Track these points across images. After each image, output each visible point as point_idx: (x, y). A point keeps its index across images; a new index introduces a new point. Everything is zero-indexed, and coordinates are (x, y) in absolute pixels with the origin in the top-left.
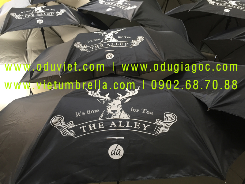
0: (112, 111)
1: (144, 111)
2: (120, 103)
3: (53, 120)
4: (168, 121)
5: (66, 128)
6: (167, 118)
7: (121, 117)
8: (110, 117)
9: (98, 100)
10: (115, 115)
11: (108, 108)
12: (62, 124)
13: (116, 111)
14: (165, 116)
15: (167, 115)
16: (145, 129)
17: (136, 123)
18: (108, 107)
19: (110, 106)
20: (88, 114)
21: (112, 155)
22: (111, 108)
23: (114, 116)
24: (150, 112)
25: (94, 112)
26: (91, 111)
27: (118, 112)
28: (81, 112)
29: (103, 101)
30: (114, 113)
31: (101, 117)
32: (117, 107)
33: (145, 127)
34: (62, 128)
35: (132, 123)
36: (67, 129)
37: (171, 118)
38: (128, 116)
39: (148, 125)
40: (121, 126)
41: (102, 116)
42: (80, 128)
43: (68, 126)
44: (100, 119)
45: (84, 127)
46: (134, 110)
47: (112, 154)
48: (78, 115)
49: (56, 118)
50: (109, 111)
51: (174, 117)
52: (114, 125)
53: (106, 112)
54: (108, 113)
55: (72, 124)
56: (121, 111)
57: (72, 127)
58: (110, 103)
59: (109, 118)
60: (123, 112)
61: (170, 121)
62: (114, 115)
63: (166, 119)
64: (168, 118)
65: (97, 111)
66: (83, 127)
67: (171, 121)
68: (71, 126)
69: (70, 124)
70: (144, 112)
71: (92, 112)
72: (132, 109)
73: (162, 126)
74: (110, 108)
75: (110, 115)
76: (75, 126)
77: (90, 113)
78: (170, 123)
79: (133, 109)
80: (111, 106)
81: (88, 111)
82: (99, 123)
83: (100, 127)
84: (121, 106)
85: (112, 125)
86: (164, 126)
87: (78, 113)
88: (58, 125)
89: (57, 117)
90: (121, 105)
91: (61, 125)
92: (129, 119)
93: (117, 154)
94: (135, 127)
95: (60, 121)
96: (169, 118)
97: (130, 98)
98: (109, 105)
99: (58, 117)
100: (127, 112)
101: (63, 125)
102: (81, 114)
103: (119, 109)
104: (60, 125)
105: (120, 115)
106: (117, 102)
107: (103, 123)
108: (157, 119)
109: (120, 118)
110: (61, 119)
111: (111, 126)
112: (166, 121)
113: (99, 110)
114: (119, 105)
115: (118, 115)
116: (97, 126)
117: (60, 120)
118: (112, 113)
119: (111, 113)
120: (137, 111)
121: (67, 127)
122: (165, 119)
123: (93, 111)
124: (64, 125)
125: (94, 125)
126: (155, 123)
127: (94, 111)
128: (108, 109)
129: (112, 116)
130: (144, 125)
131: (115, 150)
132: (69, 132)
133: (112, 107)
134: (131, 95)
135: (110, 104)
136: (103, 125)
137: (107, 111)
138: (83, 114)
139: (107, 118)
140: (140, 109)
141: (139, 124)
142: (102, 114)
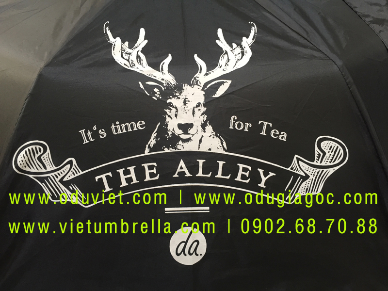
0: (180, 126)
1: (265, 127)
2: (202, 100)
3: (19, 159)
4: (323, 164)
5: (57, 180)
6: (322, 154)
7: (204, 148)
8: (174, 147)
9: (141, 86)
10: (188, 140)
11: (169, 116)
12: (45, 168)
13: (191, 126)
14: (317, 148)
15: (323, 144)
16: (262, 185)
17: (241, 166)
18: (167, 111)
19: (174, 110)
20: (115, 134)
21: (178, 255)
22: (176, 116)
23: (185, 144)
24: (280, 134)
25: (130, 130)
26: (123, 125)
27: (196, 132)
28: (95, 128)
29: (156, 90)
30: (186, 133)
31: (149, 147)
32: (194, 112)
33: (264, 179)
34: (46, 178)
35: (231, 167)
36: (61, 181)
37: (333, 154)
38: (222, 144)
39: (271, 174)
40: (203, 174)
41: (152, 142)
42: (97, 178)
43: (64, 174)
44: (147, 152)
45: (107, 177)
46: (239, 126)
47: (179, 252)
48: (87, 137)
49: (27, 149)
50: (172, 125)
51: (342, 151)
52: (184, 173)
53: (163, 130)
54: (170, 133)
55: (74, 167)
56: (204, 126)
57: (73, 177)
58: (174, 96)
59: (172, 150)
60: (209, 128)
61: (329, 164)
62: (184, 141)
63: (319, 155)
64: (324, 153)
65: (138, 126)
66: (103, 176)
67: (332, 164)
68: (70, 173)
69: (69, 166)
70: (263, 133)
71: (126, 127)
72: (232, 121)
73: (307, 177)
74: (173, 116)
75: (175, 139)
76: (82, 173)
77: (120, 132)
78: (329, 170)
79: (236, 121)
80: (176, 108)
81: (115, 125)
82: (146, 166)
83: (148, 178)
84: (203, 109)
85: (179, 170)
86: (311, 177)
87: (86, 132)
88: (36, 171)
89: (30, 148)
90: (205, 105)
91: (44, 170)
92: (224, 153)
93: (190, 254)
94: (239, 179)
95: (39, 159)
96: (327, 155)
97: (230, 82)
98: (172, 106)
99: (34, 147)
100: (221, 130)
101: (49, 169)
102: (95, 134)
103: (198, 119)
104: (40, 171)
105: (200, 141)
106: (194, 94)
107: (155, 164)
108: (296, 156)
109: (201, 150)
110: (40, 150)
111: (176, 175)
112: (318, 164)
113: (144, 123)
114: (198, 105)
115: (195, 139)
116: (140, 173)
117: (40, 154)
118: (181, 132)
119: (178, 132)
120: (246, 130)
121: (60, 178)
122: (316, 155)
123: (129, 125)
124: (52, 169)
125: (132, 169)
126: (289, 169)
127: (132, 126)
128: (168, 119)
129: (180, 143)
130: (261, 171)
131: (186, 243)
132: (69, 192)
133: (179, 113)
134: (230, 69)
135: (173, 101)
136: (154, 171)
137: (167, 125)
138: (103, 133)
139: (166, 150)
140: (255, 123)
141: (250, 168)
142: (154, 135)
